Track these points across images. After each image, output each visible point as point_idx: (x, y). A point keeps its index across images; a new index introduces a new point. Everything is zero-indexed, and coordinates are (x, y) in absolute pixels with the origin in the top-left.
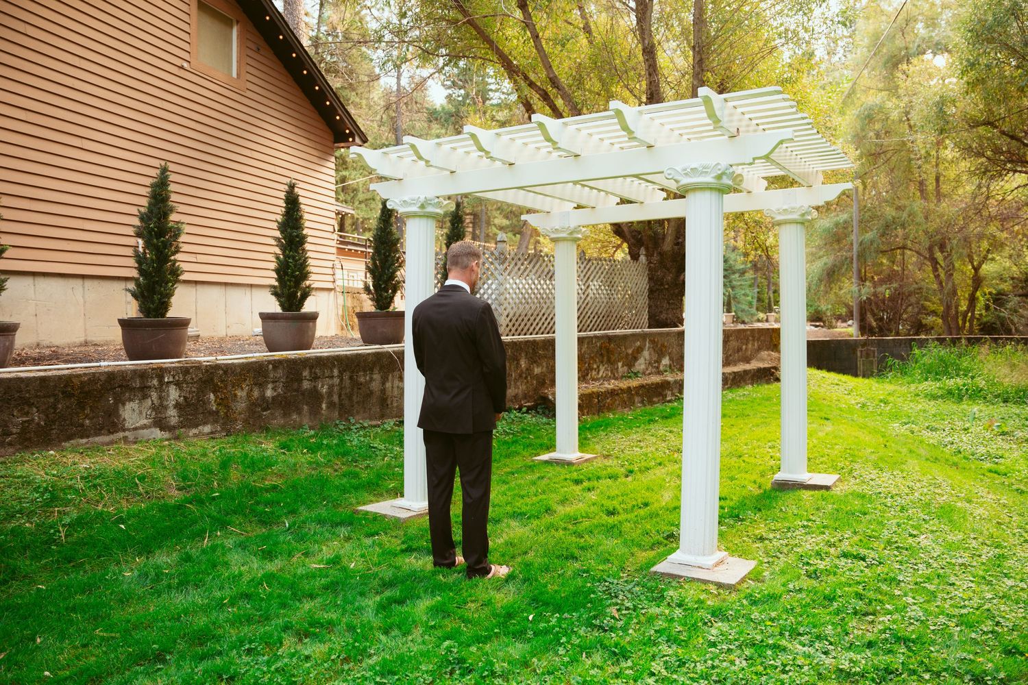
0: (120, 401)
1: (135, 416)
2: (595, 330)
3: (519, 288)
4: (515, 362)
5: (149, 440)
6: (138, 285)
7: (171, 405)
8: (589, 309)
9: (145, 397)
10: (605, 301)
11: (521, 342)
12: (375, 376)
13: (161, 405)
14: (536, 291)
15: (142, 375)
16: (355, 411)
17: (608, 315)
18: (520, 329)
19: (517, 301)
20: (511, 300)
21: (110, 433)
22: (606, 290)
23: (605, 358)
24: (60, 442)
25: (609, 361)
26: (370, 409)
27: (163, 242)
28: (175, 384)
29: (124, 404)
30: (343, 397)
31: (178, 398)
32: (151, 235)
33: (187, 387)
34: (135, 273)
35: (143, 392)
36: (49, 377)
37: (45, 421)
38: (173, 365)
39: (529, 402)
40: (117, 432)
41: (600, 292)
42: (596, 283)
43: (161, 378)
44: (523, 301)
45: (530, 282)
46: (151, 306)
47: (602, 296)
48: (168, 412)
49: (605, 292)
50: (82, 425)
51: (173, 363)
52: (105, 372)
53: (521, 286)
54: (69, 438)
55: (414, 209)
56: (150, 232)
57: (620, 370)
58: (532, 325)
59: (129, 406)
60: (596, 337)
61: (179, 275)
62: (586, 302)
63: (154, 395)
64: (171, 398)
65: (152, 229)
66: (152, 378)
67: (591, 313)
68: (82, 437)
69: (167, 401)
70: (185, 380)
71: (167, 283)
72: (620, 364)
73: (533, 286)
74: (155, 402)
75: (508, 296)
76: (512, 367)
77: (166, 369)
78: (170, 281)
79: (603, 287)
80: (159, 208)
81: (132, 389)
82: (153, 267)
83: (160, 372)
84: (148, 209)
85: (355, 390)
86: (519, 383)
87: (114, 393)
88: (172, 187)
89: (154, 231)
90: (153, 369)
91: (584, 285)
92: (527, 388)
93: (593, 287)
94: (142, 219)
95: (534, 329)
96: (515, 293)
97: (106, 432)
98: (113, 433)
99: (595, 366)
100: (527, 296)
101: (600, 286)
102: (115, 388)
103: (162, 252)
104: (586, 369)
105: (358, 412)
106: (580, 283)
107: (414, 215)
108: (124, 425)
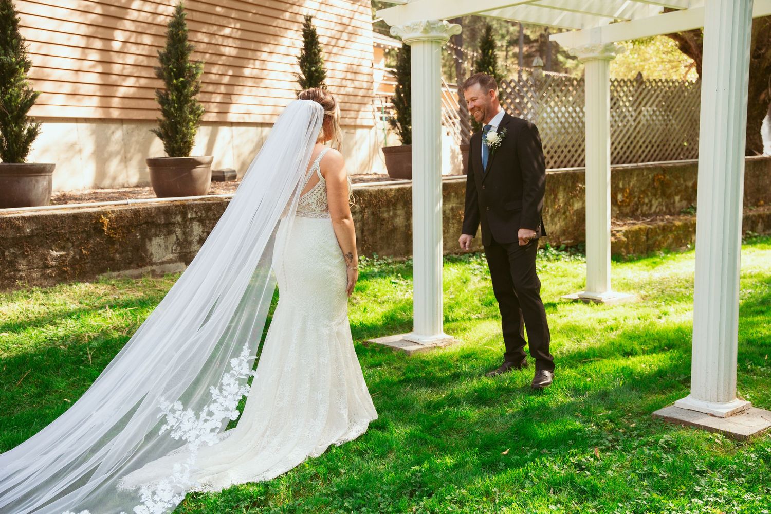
0: (147, 237)
1: (161, 251)
2: (649, 161)
3: (558, 117)
4: (552, 196)
5: (175, 273)
6: (163, 126)
7: (195, 240)
8: (641, 137)
9: (170, 233)
10: (661, 128)
11: (559, 175)
12: (399, 212)
13: (186, 240)
14: (577, 120)
15: (165, 211)
16: (379, 247)
17: (664, 143)
18: (559, 161)
19: (556, 131)
20: (548, 131)
21: (139, 266)
22: (663, 116)
23: (659, 192)
24: (94, 274)
25: (664, 194)
26: (394, 245)
27: (182, 82)
28: (198, 221)
29: (150, 240)
30: (366, 233)
31: (201, 234)
32: (171, 76)
33: (209, 223)
34: (159, 115)
35: (168, 227)
36: (81, 214)
37: (79, 255)
38: (196, 202)
39: (567, 239)
40: (145, 266)
41: (654, 118)
42: (649, 109)
43: (184, 214)
44: (563, 130)
45: (570, 109)
46: (175, 145)
47: (657, 122)
48: (192, 247)
49: (660, 118)
50: (113, 259)
51: (196, 200)
52: (131, 210)
53: (560, 115)
54: (102, 271)
55: (418, 34)
56: (169, 73)
57: (678, 204)
58: (573, 156)
59: (156, 241)
60: (648, 168)
61: (199, 115)
62: (638, 129)
63: (179, 231)
64: (195, 233)
65: (172, 70)
66: (176, 214)
67: (644, 142)
68: (113, 270)
69: (191, 236)
70: (207, 217)
71: (188, 123)
72: (677, 198)
73: (574, 115)
74: (180, 237)
75: (545, 126)
76: (549, 202)
77: (189, 205)
78: (190, 120)
79: (658, 113)
80: (177, 48)
81: (158, 226)
82: (174, 107)
83: (183, 209)
84: (167, 50)
85: (379, 225)
86: (556, 219)
87: (140, 229)
88: (188, 26)
89: (173, 71)
90: (176, 206)
91: (635, 111)
92: (566, 224)
93: (645, 113)
94: (162, 60)
95: (576, 161)
96: (554, 122)
97: (135, 266)
98: (141, 267)
99: (646, 201)
100: (567, 125)
101: (654, 111)
102: (141, 225)
103: (182, 94)
104: (636, 204)
105: (382, 248)
106: (630, 109)
107: (418, 41)
108: (151, 260)
